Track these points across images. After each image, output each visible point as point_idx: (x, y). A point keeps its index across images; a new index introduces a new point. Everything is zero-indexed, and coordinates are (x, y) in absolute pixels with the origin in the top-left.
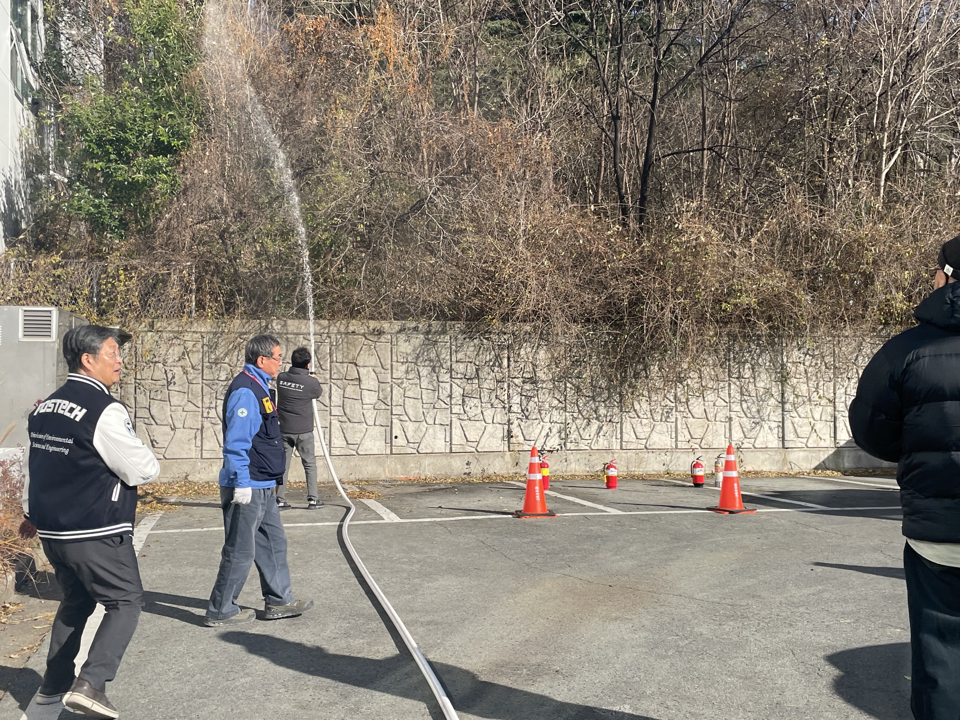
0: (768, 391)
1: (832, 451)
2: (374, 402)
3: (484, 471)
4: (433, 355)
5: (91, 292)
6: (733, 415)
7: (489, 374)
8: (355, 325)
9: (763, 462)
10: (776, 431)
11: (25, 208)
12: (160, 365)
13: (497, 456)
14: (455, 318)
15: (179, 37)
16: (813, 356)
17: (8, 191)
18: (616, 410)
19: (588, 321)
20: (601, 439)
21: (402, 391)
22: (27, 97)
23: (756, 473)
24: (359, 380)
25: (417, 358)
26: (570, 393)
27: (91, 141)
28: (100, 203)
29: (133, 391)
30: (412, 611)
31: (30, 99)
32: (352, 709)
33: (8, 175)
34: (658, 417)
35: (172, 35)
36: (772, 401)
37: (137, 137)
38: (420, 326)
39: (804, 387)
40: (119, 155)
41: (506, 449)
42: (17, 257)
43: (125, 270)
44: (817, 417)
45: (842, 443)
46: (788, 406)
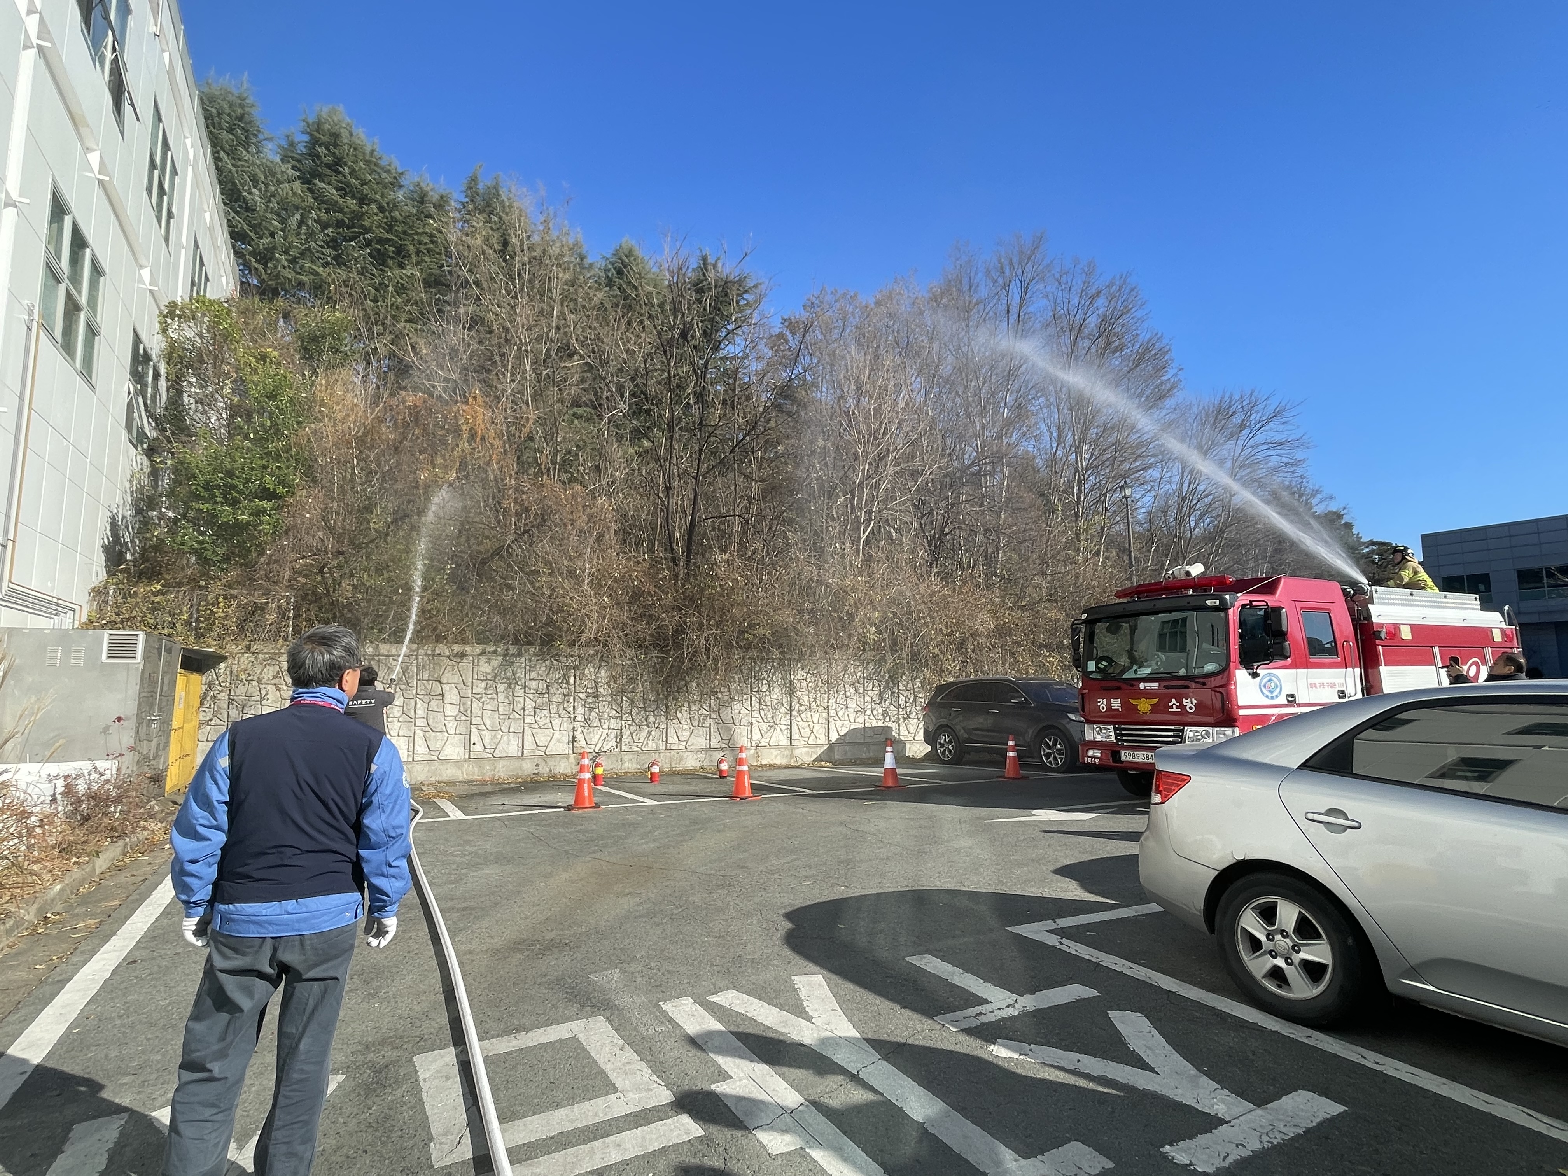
0: (780, 702)
1: (826, 747)
2: (455, 714)
3: (550, 770)
4: (509, 674)
5: (191, 616)
6: (754, 720)
7: (558, 689)
8: (441, 648)
9: (776, 757)
10: (785, 732)
11: (132, 541)
12: (255, 683)
13: (563, 758)
14: (530, 643)
15: (291, 401)
16: (813, 674)
17: (114, 525)
18: (663, 719)
19: (640, 646)
20: (650, 742)
21: (481, 705)
22: (142, 443)
23: (770, 766)
24: (443, 695)
25: (495, 677)
26: (625, 704)
27: (199, 485)
28: (204, 540)
29: (226, 707)
30: (452, 899)
31: (145, 446)
32: (370, 994)
33: (115, 511)
34: (695, 723)
35: (285, 399)
36: (783, 710)
37: (244, 484)
38: (499, 650)
39: (806, 698)
40: (225, 498)
41: (571, 752)
42: (117, 584)
43: (225, 598)
44: (816, 721)
45: (833, 741)
46: (794, 713)
